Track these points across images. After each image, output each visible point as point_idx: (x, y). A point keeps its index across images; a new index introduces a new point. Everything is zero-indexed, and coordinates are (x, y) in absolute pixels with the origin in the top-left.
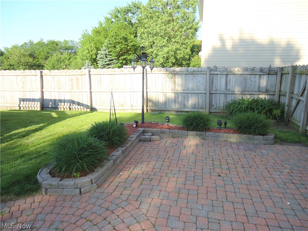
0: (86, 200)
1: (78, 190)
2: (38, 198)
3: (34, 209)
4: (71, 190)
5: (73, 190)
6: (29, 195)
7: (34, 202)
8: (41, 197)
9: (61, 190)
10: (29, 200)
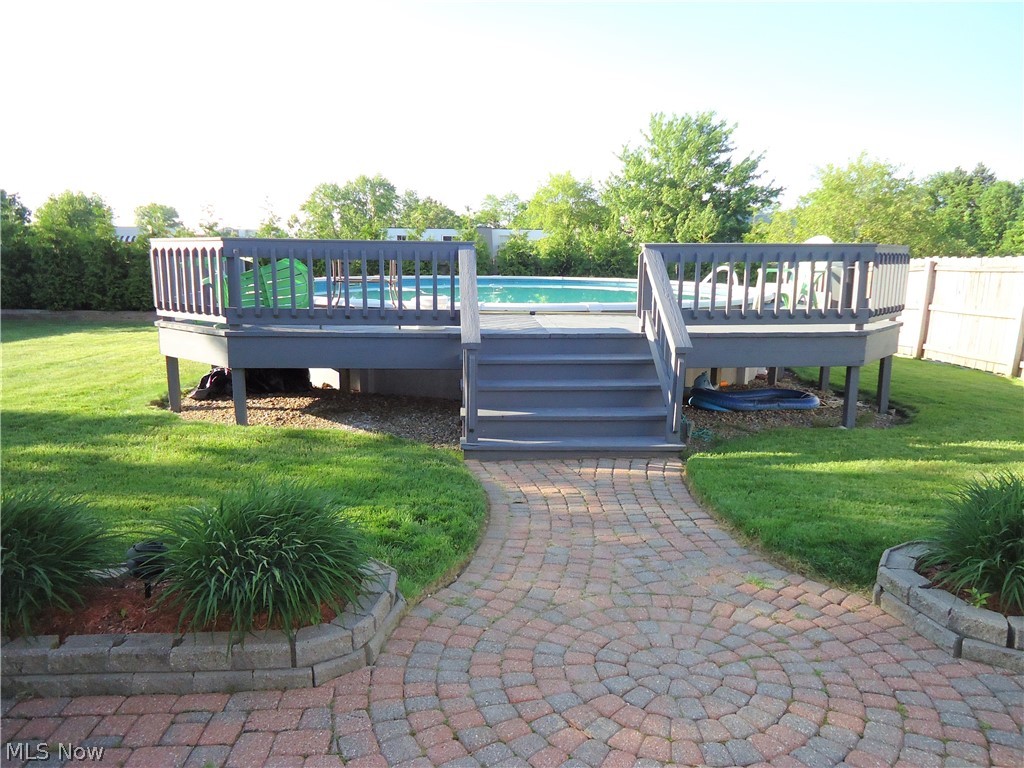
0: (958, 675)
1: (954, 637)
2: (854, 600)
3: (823, 614)
4: (935, 625)
5: (942, 629)
6: (842, 584)
7: (839, 604)
8: (863, 602)
9: (913, 611)
10: (835, 594)
